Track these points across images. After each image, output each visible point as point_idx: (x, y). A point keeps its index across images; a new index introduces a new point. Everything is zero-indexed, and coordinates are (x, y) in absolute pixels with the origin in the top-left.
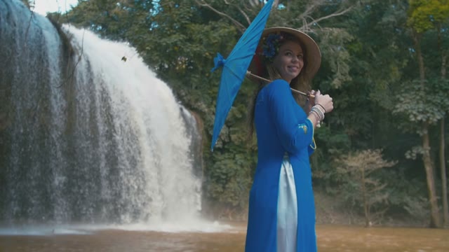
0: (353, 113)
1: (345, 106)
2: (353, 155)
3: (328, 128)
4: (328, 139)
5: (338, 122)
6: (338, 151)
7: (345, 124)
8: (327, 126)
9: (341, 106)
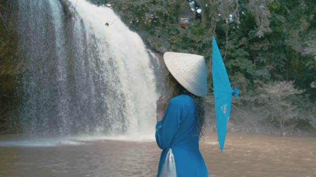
0: (273, 54)
1: (266, 49)
2: (272, 85)
3: (254, 65)
4: (254, 72)
5: (261, 60)
6: (260, 82)
7: (267, 62)
8: (253, 63)
9: (264, 49)
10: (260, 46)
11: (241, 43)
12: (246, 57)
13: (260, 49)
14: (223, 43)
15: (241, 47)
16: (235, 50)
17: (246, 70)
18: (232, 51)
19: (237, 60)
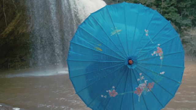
0: (193, 9)
1: (189, 6)
2: (193, 29)
3: (181, 17)
4: (181, 22)
5: (186, 14)
6: (186, 28)
7: (189, 14)
8: (180, 15)
9: (187, 6)
10: (185, 4)
11: (172, 3)
12: (176, 12)
13: (184, 6)
14: (160, 3)
15: (172, 5)
16: (168, 8)
17: (175, 20)
18: (166, 8)
19: (169, 14)
